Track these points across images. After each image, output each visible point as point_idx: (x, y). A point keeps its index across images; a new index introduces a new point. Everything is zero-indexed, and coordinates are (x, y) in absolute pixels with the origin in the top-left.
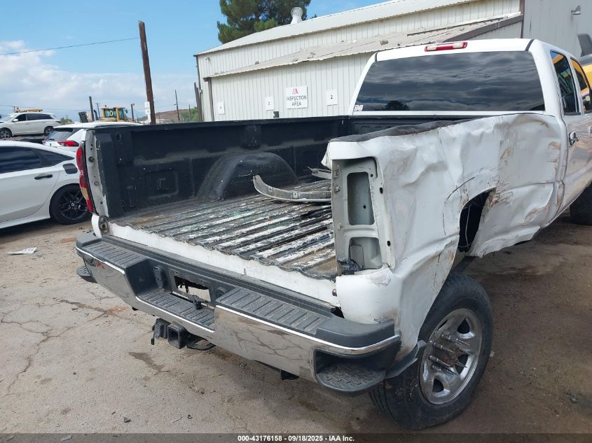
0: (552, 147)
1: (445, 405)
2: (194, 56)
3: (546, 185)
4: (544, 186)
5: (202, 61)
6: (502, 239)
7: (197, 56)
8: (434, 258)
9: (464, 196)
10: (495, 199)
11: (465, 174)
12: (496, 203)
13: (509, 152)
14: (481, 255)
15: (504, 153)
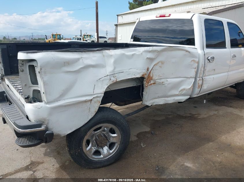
0: (193, 62)
1: (99, 161)
2: (117, 15)
3: (190, 78)
4: (190, 79)
5: (120, 17)
6: (164, 100)
7: (118, 15)
8: (86, 101)
9: (113, 78)
10: (152, 82)
11: (115, 70)
12: (154, 83)
13: (162, 63)
14: (150, 105)
15: (158, 63)
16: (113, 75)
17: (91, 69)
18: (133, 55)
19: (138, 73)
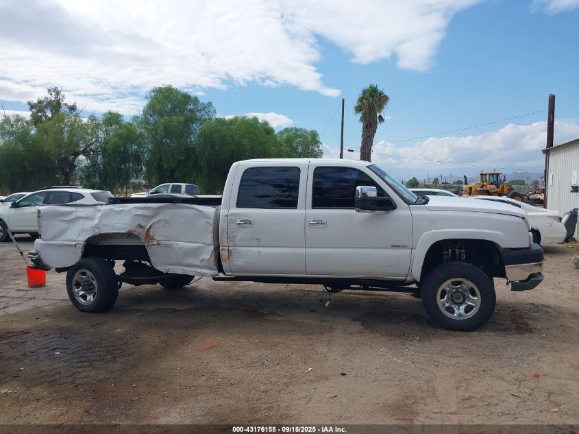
0: (208, 224)
8: (71, 246)
9: (96, 230)
10: (154, 242)
11: (101, 223)
12: (158, 244)
13: (166, 222)
14: (164, 272)
15: (159, 221)
16: (97, 227)
17: (82, 221)
18: (121, 211)
19: (123, 229)
